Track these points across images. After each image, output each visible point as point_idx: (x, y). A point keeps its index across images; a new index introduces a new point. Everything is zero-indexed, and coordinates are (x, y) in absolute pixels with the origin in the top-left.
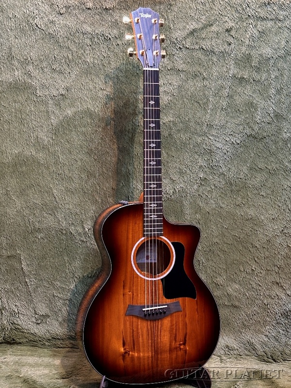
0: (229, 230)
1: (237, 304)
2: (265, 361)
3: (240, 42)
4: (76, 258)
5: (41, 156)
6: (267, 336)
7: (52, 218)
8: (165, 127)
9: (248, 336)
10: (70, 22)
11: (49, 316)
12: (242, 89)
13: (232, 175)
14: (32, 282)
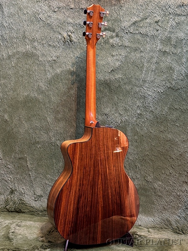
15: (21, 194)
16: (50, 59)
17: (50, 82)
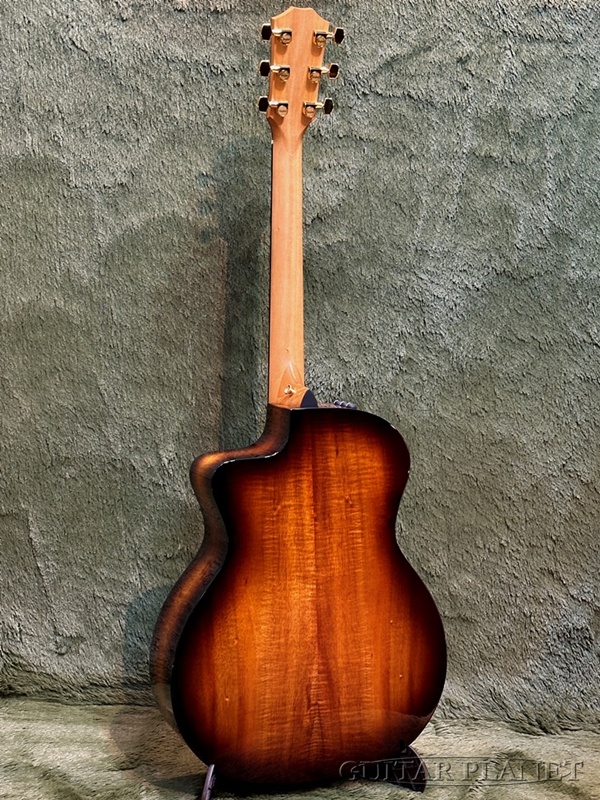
0: (456, 465)
1: (469, 614)
2: (525, 731)
3: (486, 84)
4: (143, 519)
5: (75, 308)
6: (529, 680)
7: (94, 437)
8: (331, 254)
9: (490, 680)
10: (142, 37)
11: (82, 639)
12: (487, 179)
13: (464, 353)
14: (48, 566)
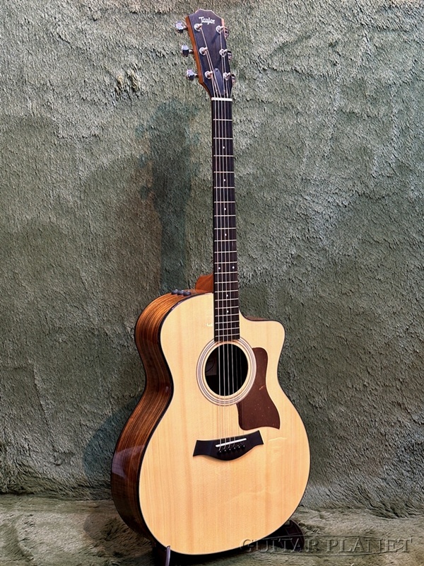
15: (21, 451)
16: (85, 133)
17: (86, 188)
